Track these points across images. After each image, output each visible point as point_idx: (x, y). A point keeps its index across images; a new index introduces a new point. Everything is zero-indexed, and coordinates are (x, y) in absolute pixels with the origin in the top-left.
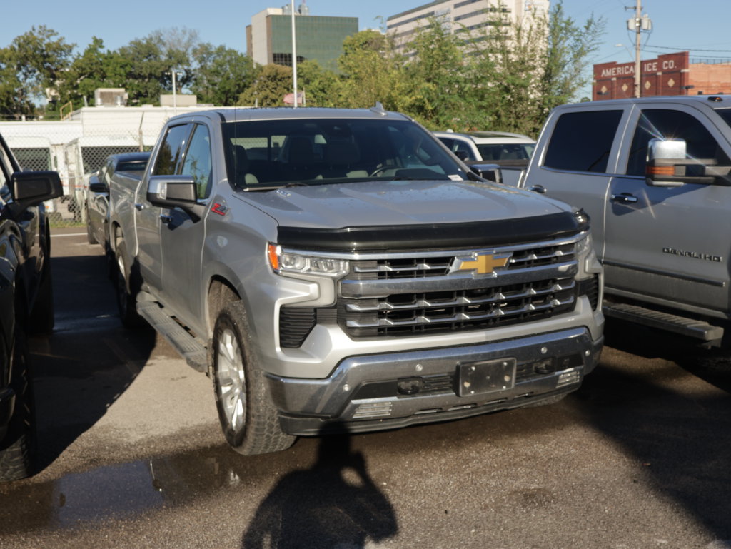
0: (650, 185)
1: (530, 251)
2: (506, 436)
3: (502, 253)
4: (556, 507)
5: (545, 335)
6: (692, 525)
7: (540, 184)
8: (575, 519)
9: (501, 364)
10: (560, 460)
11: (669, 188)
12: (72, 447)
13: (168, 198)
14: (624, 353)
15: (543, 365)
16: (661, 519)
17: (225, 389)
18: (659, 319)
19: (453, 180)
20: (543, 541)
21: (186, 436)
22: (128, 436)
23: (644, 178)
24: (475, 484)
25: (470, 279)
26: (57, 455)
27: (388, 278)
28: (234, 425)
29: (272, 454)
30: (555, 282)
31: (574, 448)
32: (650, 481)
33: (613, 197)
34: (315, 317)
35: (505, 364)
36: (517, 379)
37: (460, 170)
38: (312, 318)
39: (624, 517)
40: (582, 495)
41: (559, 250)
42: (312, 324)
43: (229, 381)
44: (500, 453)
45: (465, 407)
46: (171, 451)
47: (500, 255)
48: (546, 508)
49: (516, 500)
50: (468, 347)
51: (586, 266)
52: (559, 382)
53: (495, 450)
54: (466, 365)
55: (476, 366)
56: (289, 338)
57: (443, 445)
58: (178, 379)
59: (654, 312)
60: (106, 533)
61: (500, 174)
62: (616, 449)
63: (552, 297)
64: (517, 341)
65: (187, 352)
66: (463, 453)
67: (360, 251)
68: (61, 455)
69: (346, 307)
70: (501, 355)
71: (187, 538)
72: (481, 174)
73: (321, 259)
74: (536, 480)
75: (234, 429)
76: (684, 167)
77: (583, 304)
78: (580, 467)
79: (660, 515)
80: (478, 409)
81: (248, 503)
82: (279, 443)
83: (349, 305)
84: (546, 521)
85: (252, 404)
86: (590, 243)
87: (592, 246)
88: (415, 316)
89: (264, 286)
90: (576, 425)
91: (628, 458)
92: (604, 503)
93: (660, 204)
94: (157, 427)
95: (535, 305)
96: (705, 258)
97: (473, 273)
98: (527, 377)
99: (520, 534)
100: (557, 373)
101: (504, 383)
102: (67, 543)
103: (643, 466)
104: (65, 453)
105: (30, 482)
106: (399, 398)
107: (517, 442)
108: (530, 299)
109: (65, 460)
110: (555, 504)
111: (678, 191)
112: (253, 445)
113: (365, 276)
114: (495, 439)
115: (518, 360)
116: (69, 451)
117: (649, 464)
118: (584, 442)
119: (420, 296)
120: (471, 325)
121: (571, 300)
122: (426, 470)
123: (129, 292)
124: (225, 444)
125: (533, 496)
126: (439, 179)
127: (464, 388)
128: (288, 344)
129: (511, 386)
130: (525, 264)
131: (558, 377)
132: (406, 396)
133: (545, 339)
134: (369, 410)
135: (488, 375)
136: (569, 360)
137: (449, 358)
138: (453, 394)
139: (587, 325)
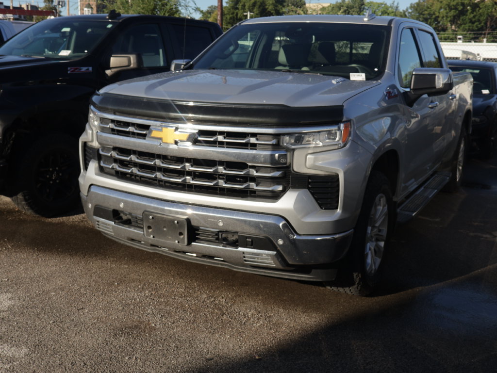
9: (173, 221)
35: (176, 222)
52: (246, 258)
83: (100, 149)
97: (160, 141)
100: (240, 249)
106: (114, 223)
127: (147, 231)
129: (184, 243)
130: (216, 144)
131: (244, 253)
132: (121, 224)
133: (223, 214)
134: (103, 226)
135: (164, 227)
136: (252, 241)
137: (138, 204)
138: (143, 233)
139: (286, 217)
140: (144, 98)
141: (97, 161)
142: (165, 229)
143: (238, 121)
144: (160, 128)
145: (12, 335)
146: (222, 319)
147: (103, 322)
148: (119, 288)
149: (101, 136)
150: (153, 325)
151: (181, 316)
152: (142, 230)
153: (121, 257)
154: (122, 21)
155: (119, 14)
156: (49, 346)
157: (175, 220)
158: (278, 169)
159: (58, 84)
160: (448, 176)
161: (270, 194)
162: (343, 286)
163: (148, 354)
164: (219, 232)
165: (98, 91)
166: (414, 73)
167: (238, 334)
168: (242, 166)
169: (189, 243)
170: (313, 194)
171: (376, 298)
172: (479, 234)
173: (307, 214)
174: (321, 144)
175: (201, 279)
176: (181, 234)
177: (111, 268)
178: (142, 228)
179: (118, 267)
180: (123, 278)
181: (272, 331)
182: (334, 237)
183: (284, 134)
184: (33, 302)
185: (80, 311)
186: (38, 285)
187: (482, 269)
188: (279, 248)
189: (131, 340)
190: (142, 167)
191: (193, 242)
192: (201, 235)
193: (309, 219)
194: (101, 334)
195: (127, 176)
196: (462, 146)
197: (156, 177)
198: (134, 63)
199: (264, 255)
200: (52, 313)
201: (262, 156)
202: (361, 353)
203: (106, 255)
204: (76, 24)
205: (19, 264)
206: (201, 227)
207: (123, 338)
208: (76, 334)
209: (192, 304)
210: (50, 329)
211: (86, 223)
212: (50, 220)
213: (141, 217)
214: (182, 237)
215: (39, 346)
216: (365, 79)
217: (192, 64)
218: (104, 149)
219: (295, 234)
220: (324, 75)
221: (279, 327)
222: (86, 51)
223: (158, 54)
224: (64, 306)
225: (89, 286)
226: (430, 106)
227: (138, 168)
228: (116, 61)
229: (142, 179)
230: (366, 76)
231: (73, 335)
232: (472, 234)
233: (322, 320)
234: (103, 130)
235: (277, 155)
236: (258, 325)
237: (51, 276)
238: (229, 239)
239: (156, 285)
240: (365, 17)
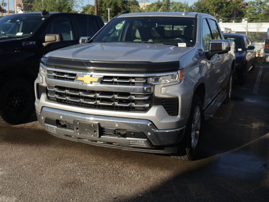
25: (81, 85)
27: (58, 79)
34: (42, 89)
42: (42, 92)
54: (76, 121)
55: (79, 123)
83: (47, 87)
100: (127, 138)
106: (57, 127)
119: (67, 88)
127: (76, 130)
129: (97, 136)
130: (113, 83)
131: (129, 140)
132: (61, 127)
133: (118, 120)
134: (50, 129)
135: (86, 128)
136: (134, 134)
137: (71, 116)
138: (74, 132)
139: (151, 120)
140: (72, 59)
141: (46, 94)
142: (86, 129)
143: (125, 71)
144: (82, 75)
145: (6, 191)
146: (118, 176)
147: (55, 181)
148: (60, 162)
149: (48, 80)
150: (82, 181)
151: (96, 176)
152: (73, 130)
153: (58, 145)
154: (50, 16)
155: (48, 13)
156: (28, 196)
157: (91, 125)
158: (146, 95)
159: (15, 51)
160: (225, 95)
161: (142, 109)
162: (180, 155)
163: (82, 197)
164: (116, 130)
165: (44, 55)
166: (211, 42)
167: (128, 183)
168: (127, 94)
169: (100, 136)
170: (165, 108)
171: (197, 161)
172: (244, 125)
173: (162, 119)
174: (169, 82)
175: (103, 155)
176: (95, 131)
177: (54, 151)
178: (73, 129)
179: (57, 150)
180: (61, 156)
181: (146, 181)
182: (176, 130)
183: (149, 77)
184: (14, 172)
185: (41, 175)
186: (15, 162)
187: (248, 143)
188: (148, 137)
189: (72, 190)
190: (72, 96)
191: (102, 136)
192: (105, 132)
193: (164, 121)
194: (55, 187)
195: (63, 101)
196: (231, 79)
197: (80, 101)
198: (58, 39)
199: (140, 141)
200: (26, 177)
201: (138, 89)
202: (194, 190)
203: (49, 144)
204: (24, 18)
205: (2, 151)
206: (105, 128)
207: (67, 189)
208: (41, 188)
209: (101, 169)
210: (27, 186)
211: (35, 127)
212: (15, 126)
213: (73, 123)
214: (96, 133)
215: (22, 196)
216: (186, 46)
217: (92, 40)
218: (50, 87)
219: (157, 130)
220: (165, 44)
221: (149, 179)
222: (31, 33)
223: (70, 33)
224: (31, 173)
225: (44, 162)
226: (218, 59)
227: (70, 97)
228: (48, 38)
229: (72, 102)
230: (186, 45)
231: (40, 189)
232: (240, 125)
233: (171, 174)
234: (49, 77)
235: (145, 88)
236: (138, 178)
237: (21, 157)
238: (121, 133)
239: (80, 159)
240: (183, 13)
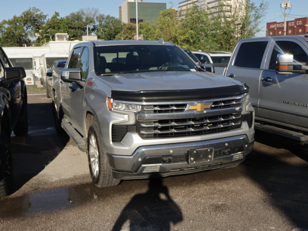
0: (278, 74)
1: (221, 102)
2: (211, 181)
3: (208, 102)
4: (229, 212)
5: (228, 138)
6: (287, 221)
7: (233, 73)
8: (236, 218)
9: (207, 150)
10: (233, 192)
11: (287, 75)
12: (28, 183)
13: (69, 78)
14: (268, 146)
15: (227, 151)
16: (273, 218)
17: (92, 159)
18: (281, 132)
19: (192, 71)
20: (221, 227)
21: (76, 179)
22: (52, 179)
23: (275, 70)
24: (195, 202)
25: (194, 114)
26: (21, 186)
27: (158, 113)
28: (95, 174)
29: (110, 187)
30: (232, 115)
31: (240, 187)
32: (271, 202)
33: (263, 79)
34: (127, 129)
35: (209, 150)
36: (214, 157)
37: (195, 67)
38: (126, 129)
39: (257, 217)
40: (241, 207)
41: (234, 101)
42: (125, 132)
43: (94, 156)
44: (208, 188)
45: (192, 168)
46: (69, 185)
47: (207, 103)
48: (224, 213)
49: (212, 209)
50: (193, 143)
51: (246, 108)
52: (233, 158)
53: (206, 187)
54: (192, 150)
55: (196, 151)
56: (116, 138)
57: (184, 184)
58: (76, 155)
59: (279, 128)
60: (37, 219)
61: (214, 69)
62: (258, 188)
63: (231, 121)
64: (215, 140)
65: (79, 143)
66: (192, 188)
67: (146, 101)
68: (23, 186)
69: (140, 125)
70: (207, 146)
71: (70, 222)
72: (205, 69)
73: (130, 104)
74: (222, 200)
75: (95, 176)
76: (292, 66)
77: (245, 125)
78: (241, 195)
79: (273, 216)
80: (198, 169)
81: (98, 208)
82: (113, 182)
83: (141, 124)
84: (223, 218)
85: (101, 166)
86: (248, 99)
87: (249, 100)
88: (170, 129)
89: (106, 116)
90: (242, 177)
91: (263, 191)
92: (250, 211)
93: (283, 82)
94: (64, 175)
95: (223, 125)
96: (301, 105)
97: (195, 111)
98: (219, 155)
99: (211, 223)
100: (232, 154)
101: (208, 158)
102: (20, 223)
103: (269, 195)
104: (25, 185)
105: (9, 197)
106: (162, 164)
107: (216, 183)
108: (221, 123)
109: (24, 188)
110: (228, 210)
111: (290, 76)
112: (102, 183)
113: (148, 112)
114: (207, 182)
115: (215, 148)
116: (27, 185)
117: (271, 194)
118: (245, 184)
119: (172, 121)
120: (195, 133)
121: (239, 123)
122: (175, 195)
123: (59, 118)
124: (92, 183)
125: (219, 207)
126: (185, 71)
127: (191, 160)
128: (116, 141)
131: (233, 156)
133: (227, 140)
134: (149, 169)
136: (238, 149)
139: (246, 134)
141: (136, 132)
142: (202, 156)
161: (237, 126)
170: (248, 122)
188: (245, 149)
218: (146, 123)
219: (249, 141)
227: (174, 129)
240: (162, 42)
